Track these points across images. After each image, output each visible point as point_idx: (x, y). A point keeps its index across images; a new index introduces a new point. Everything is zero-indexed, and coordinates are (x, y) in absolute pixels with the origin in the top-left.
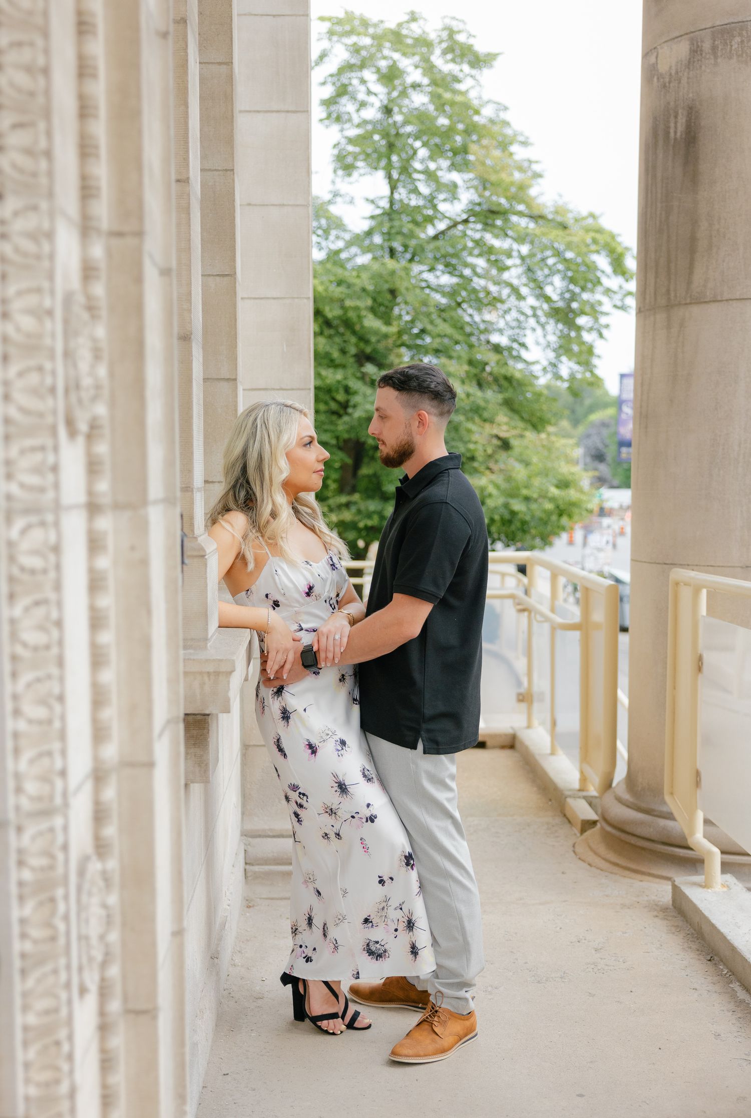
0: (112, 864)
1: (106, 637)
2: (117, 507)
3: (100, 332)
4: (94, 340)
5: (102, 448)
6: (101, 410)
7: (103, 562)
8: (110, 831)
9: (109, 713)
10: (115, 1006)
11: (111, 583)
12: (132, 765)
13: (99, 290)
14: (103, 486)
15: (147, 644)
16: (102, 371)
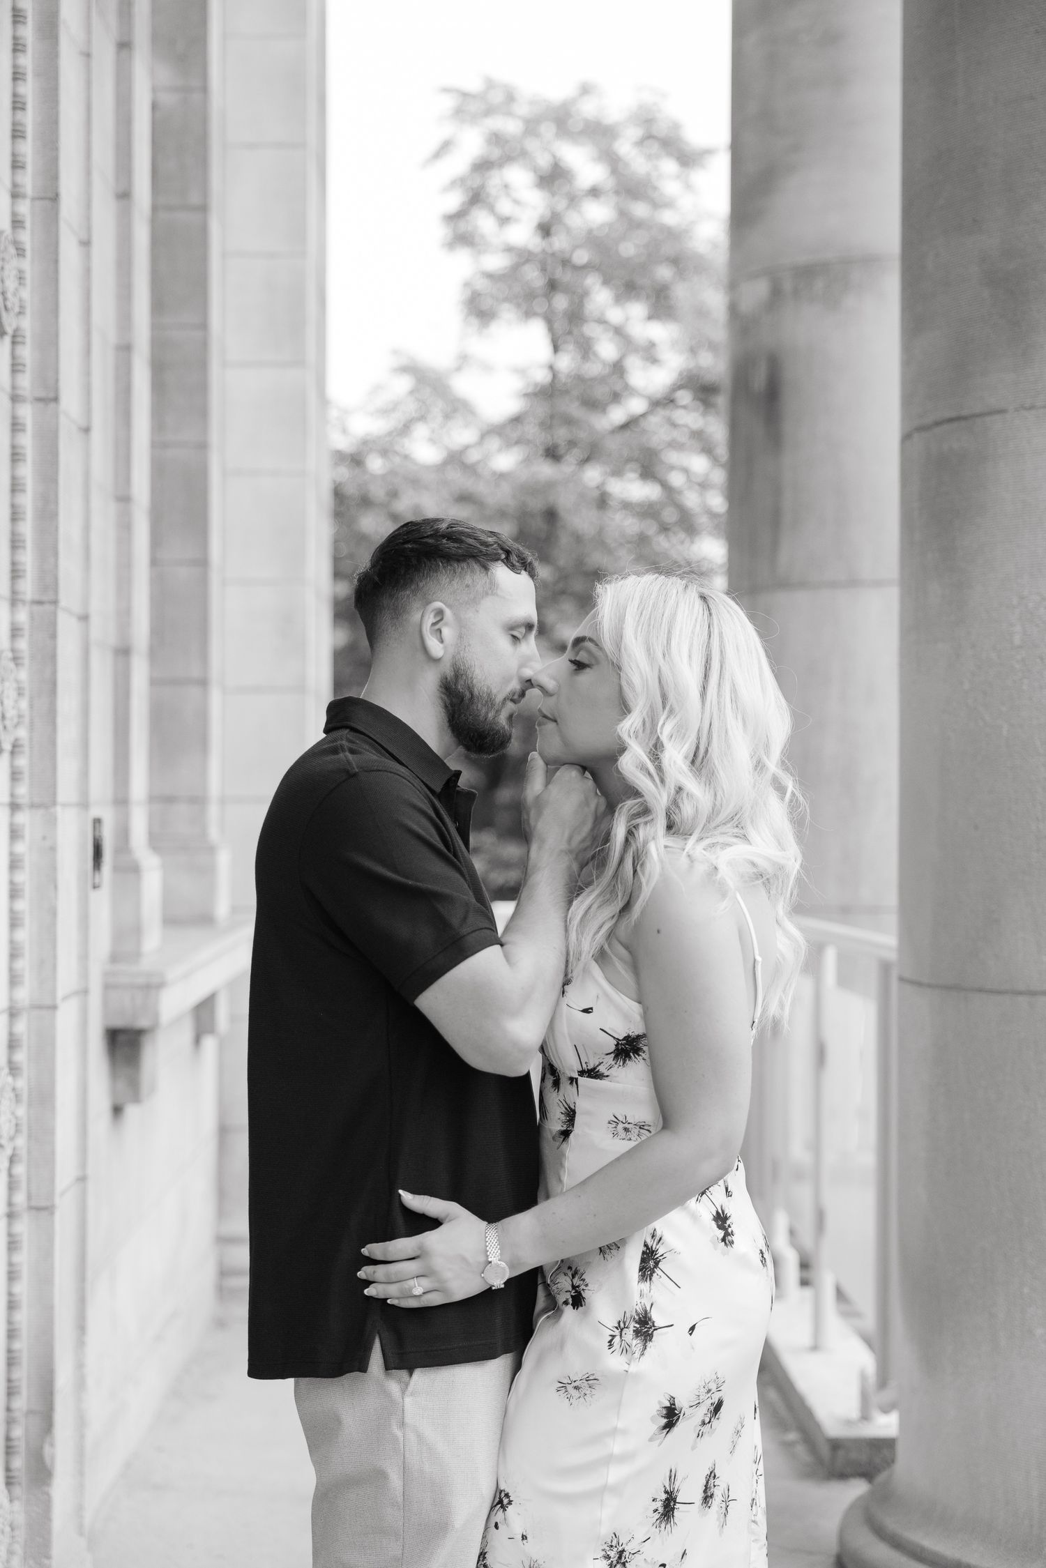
0: (21, 1083)
1: (21, 905)
2: (33, 806)
3: (23, 675)
4: (17, 681)
5: (22, 762)
6: (22, 733)
7: (20, 848)
8: (20, 1057)
9: (22, 964)
10: (20, 1198)
11: (27, 863)
12: (40, 1007)
13: (23, 645)
14: (23, 790)
15: (53, 913)
16: (24, 704)
